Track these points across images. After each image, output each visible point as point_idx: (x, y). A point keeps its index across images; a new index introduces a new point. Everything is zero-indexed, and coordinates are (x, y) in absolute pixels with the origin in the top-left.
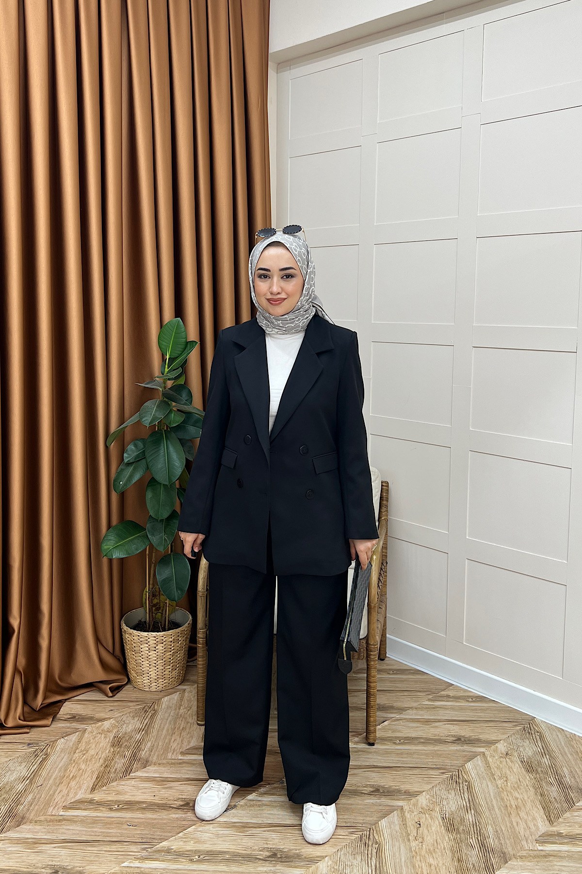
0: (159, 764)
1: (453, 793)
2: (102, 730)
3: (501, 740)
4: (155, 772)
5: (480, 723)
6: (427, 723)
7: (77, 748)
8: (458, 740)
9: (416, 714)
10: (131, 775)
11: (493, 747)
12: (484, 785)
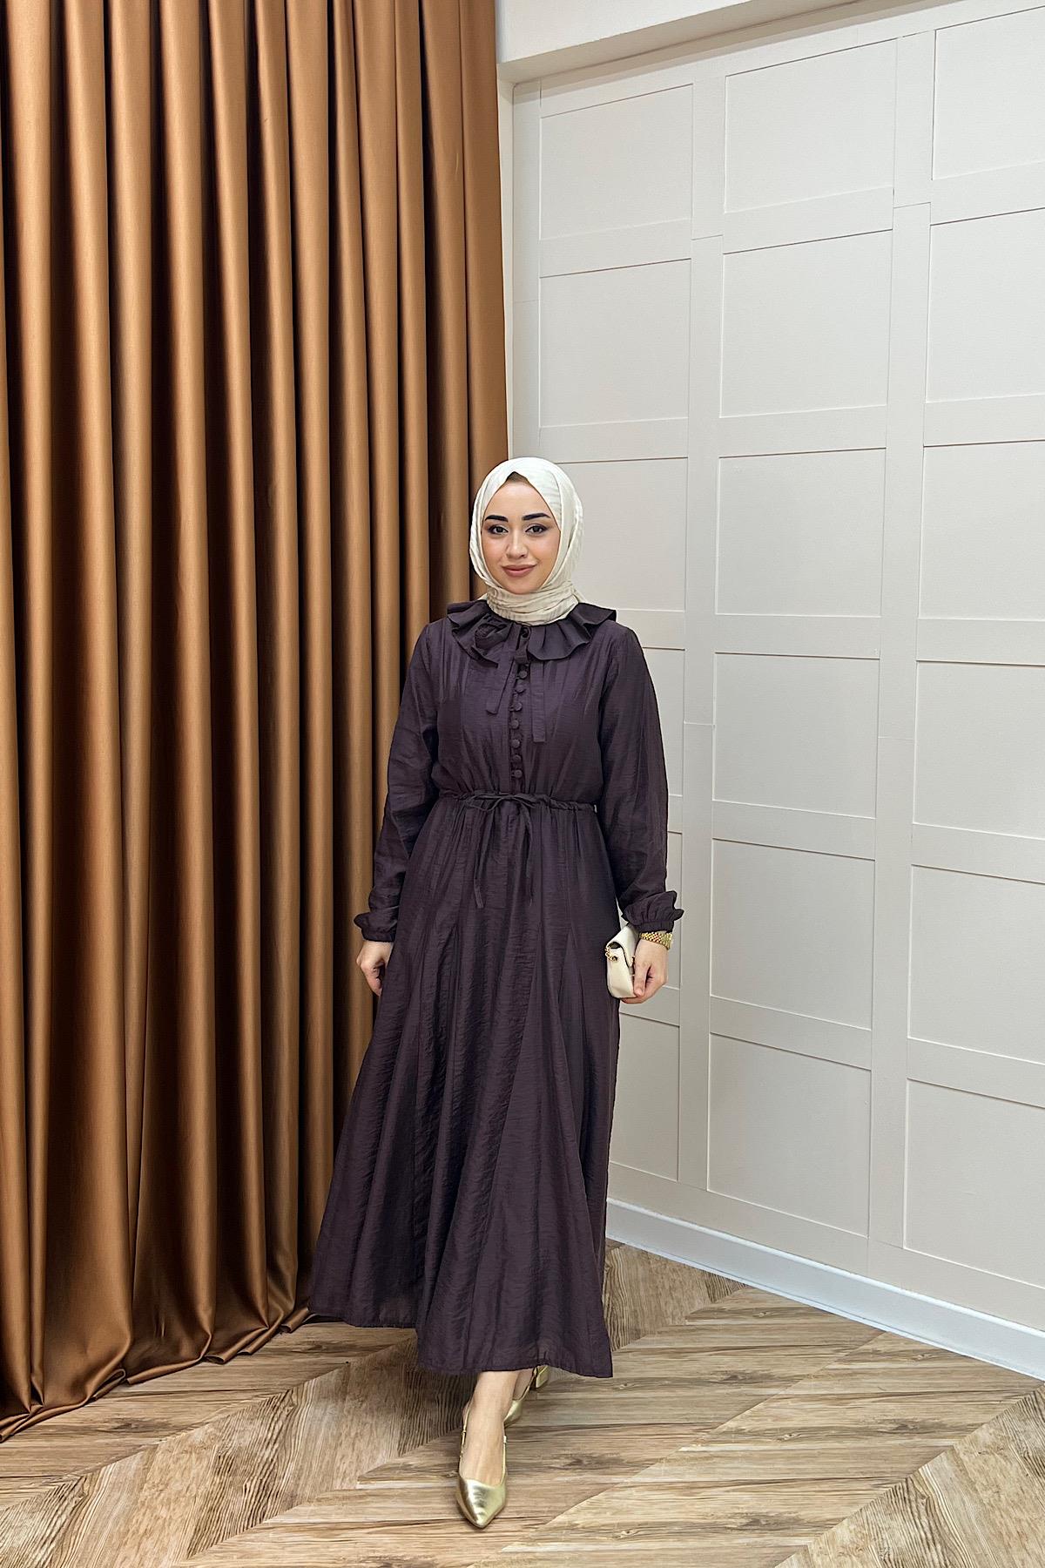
0: (319, 1500)
1: (900, 1519)
2: (190, 1446)
3: (982, 1424)
4: (313, 1514)
5: (941, 1396)
6: (838, 1402)
7: (146, 1482)
8: (902, 1428)
9: (816, 1387)
10: (264, 1522)
11: (969, 1437)
12: (957, 1503)
